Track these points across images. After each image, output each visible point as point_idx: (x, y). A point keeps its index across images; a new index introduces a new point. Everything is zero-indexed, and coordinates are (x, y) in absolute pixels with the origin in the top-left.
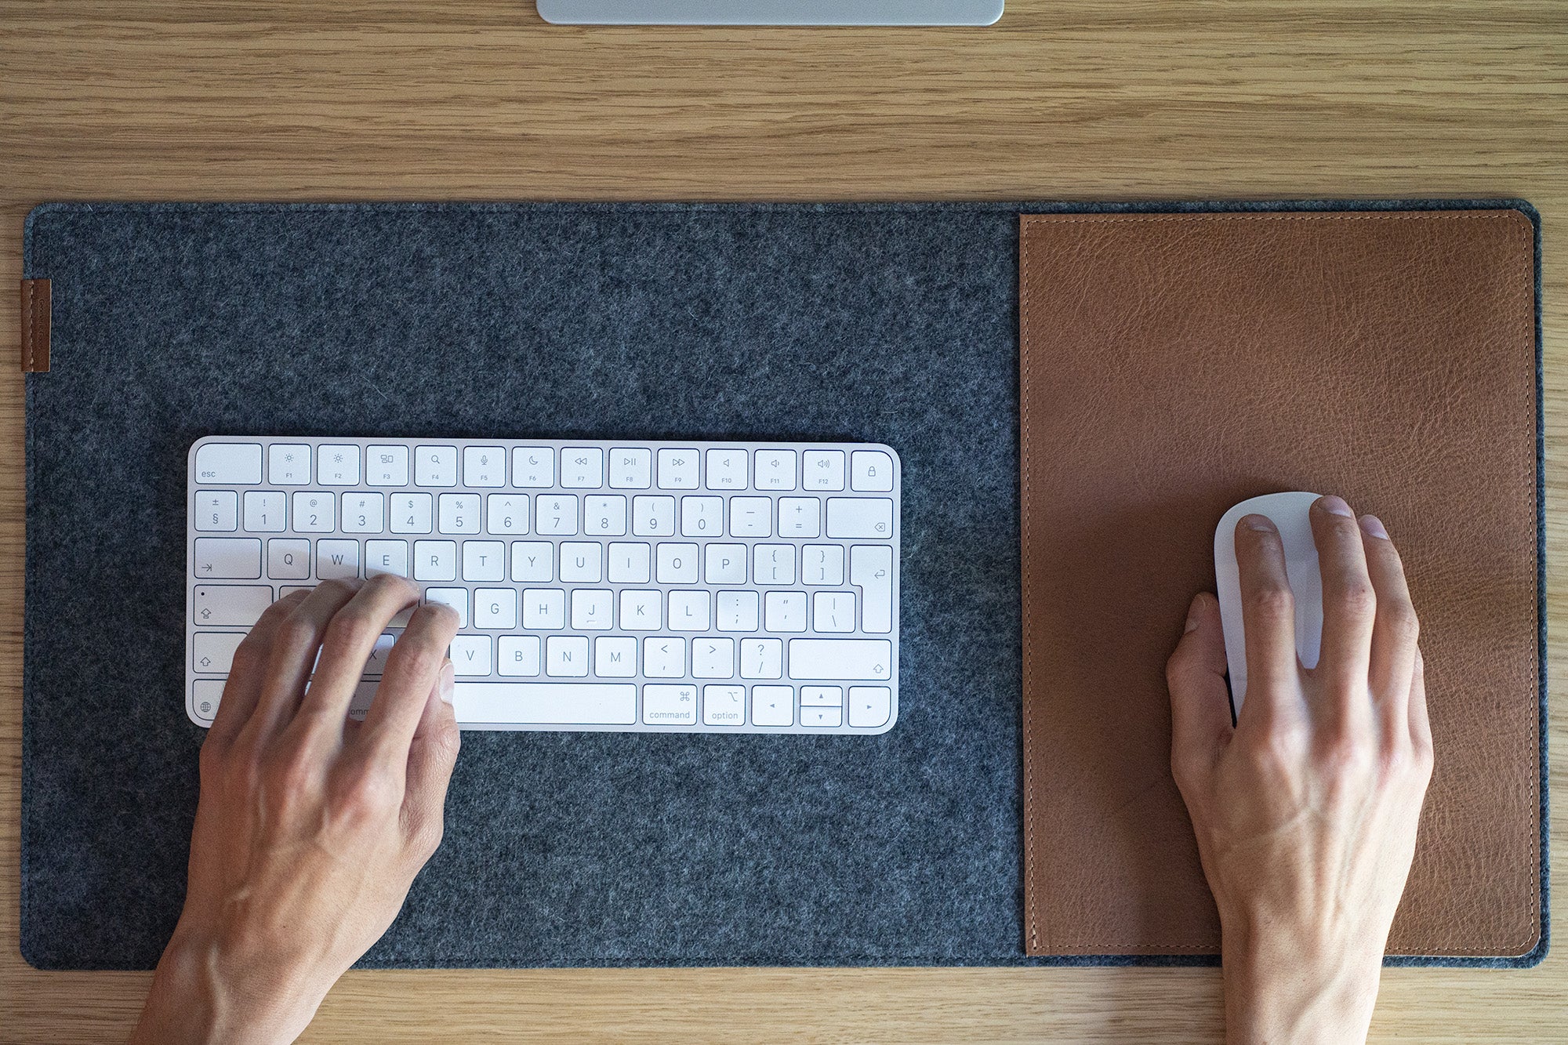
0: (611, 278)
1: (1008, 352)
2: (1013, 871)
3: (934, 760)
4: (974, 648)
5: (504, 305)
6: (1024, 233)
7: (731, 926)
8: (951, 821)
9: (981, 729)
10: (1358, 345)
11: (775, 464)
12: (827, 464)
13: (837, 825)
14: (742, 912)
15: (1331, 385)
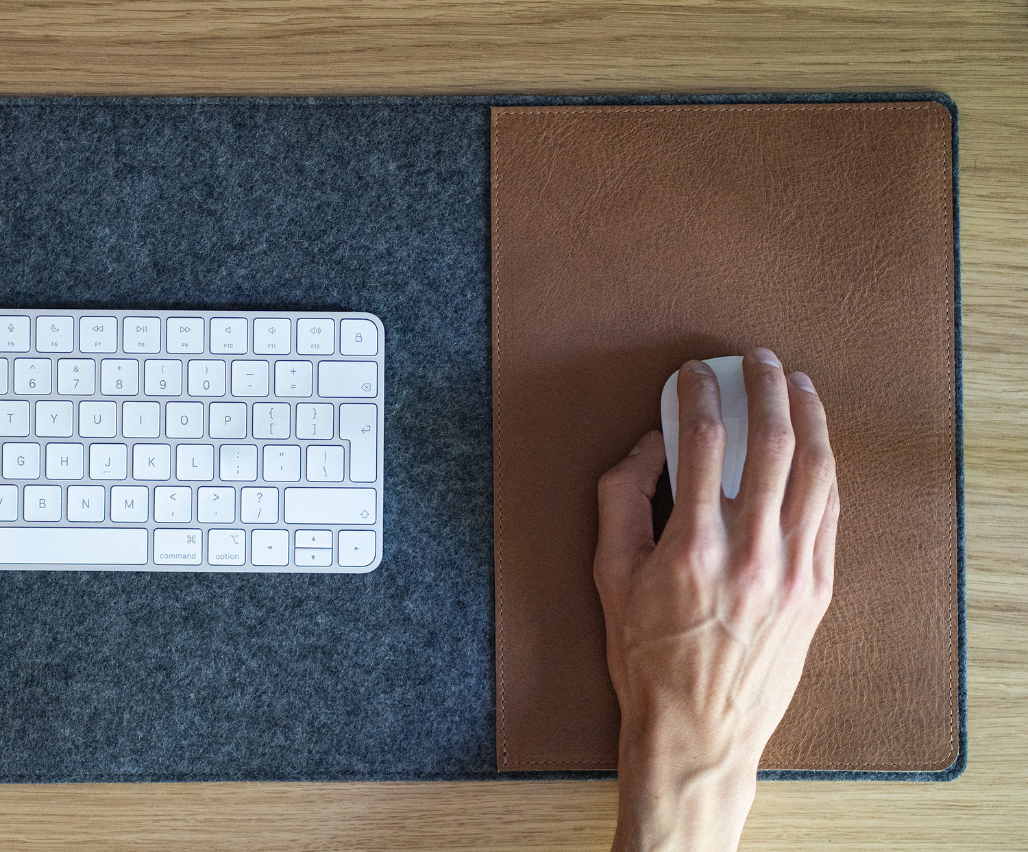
0: (125, 165)
1: (480, 230)
2: (487, 695)
3: (415, 596)
5: (28, 189)
6: (494, 123)
7: (233, 745)
8: (430, 651)
9: (457, 568)
10: (793, 224)
11: (272, 330)
12: (319, 331)
13: (328, 654)
14: (243, 733)
15: (770, 259)
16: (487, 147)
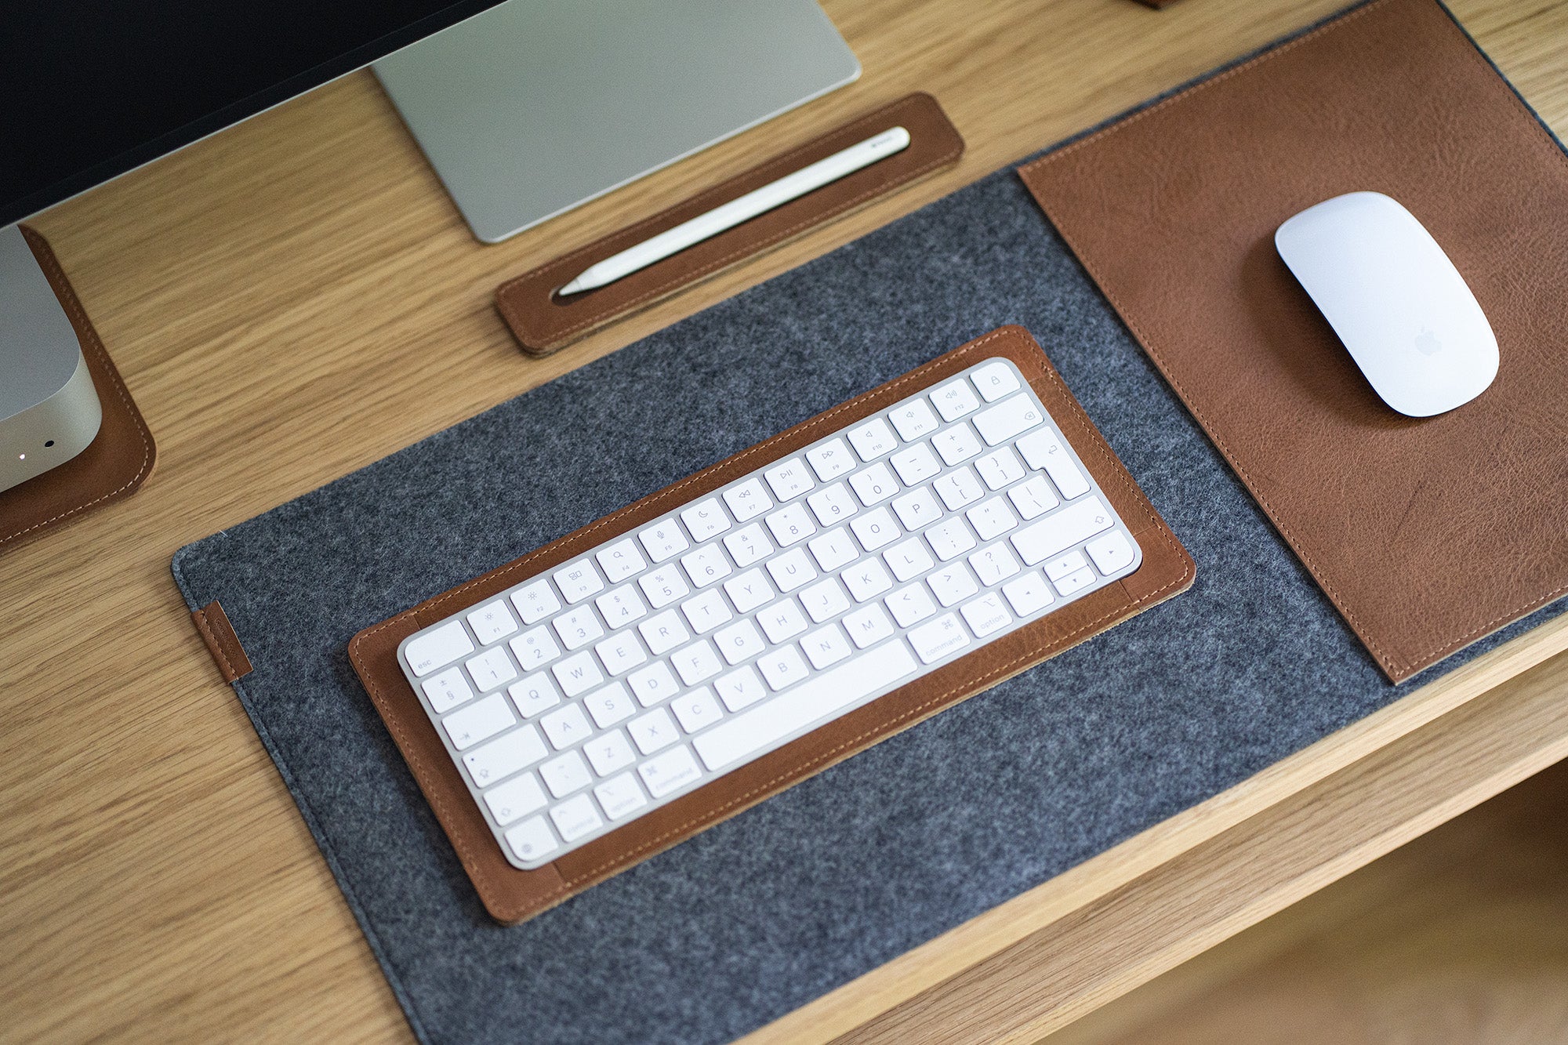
0: (706, 373)
1: (1071, 266)
2: (1338, 631)
3: (1210, 583)
4: (1187, 484)
5: (626, 436)
6: (1025, 177)
7: (1120, 797)
8: (1257, 620)
9: (1235, 539)
10: (1349, 127)
11: (910, 415)
12: (954, 394)
13: (1162, 673)
14: (1122, 780)
15: (1348, 162)
16: (1033, 202)
